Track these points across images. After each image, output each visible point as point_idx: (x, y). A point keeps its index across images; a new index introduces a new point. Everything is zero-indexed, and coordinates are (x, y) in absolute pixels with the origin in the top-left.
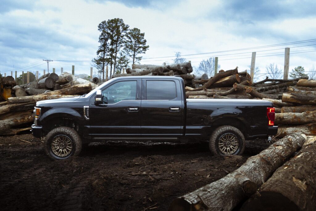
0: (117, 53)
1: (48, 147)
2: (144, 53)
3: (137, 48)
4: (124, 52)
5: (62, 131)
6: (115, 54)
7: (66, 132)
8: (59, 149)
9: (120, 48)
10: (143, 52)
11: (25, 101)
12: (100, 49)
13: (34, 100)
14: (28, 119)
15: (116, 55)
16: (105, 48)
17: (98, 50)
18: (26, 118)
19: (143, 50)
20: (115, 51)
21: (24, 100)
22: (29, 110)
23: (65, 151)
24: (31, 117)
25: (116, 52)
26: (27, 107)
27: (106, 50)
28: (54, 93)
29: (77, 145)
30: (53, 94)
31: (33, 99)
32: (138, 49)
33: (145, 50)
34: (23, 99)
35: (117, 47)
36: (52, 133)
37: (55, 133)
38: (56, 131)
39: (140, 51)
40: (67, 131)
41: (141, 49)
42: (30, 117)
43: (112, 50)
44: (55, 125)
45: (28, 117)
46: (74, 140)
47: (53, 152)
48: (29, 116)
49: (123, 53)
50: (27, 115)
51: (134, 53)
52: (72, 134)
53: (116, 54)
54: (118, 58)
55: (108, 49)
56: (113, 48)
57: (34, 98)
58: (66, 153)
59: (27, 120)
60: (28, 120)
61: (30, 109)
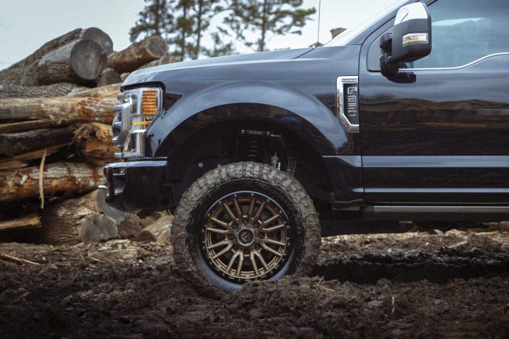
0: (202, 33)
1: (192, 241)
2: (299, 32)
3: (271, 18)
4: (225, 32)
5: (248, 174)
6: (196, 37)
7: (265, 177)
8: (230, 251)
9: (211, 17)
10: (294, 28)
11: (13, 115)
12: (141, 20)
13: (43, 112)
14: (17, 185)
15: (198, 41)
16: (158, 18)
17: (134, 26)
18: (10, 183)
19: (294, 23)
20: (194, 28)
21: (8, 111)
22: (17, 154)
23: (255, 256)
24: (29, 178)
25: (198, 32)
26: (14, 141)
27: (164, 26)
28: (110, 94)
29: (308, 233)
30: (107, 96)
31: (40, 107)
32: (275, 20)
33: (302, 25)
34: (7, 106)
35: (204, 13)
36: (209, 182)
37: (223, 181)
38: (228, 175)
39: (285, 26)
40: (271, 177)
41: (288, 20)
42: (25, 178)
43: (185, 25)
44: (201, 165)
45: (16, 180)
46: (296, 212)
47: (208, 261)
48: (21, 177)
49: (221, 35)
50: (13, 170)
51: (263, 34)
52: (289, 189)
53: (200, 36)
54: (204, 50)
55: (171, 23)
56: (187, 17)
57: (42, 105)
58: (260, 265)
59: (13, 191)
60: (18, 190)
61: (23, 148)
